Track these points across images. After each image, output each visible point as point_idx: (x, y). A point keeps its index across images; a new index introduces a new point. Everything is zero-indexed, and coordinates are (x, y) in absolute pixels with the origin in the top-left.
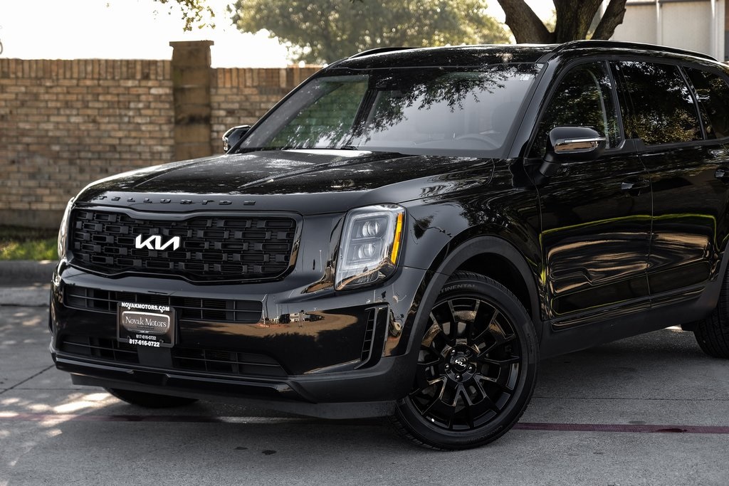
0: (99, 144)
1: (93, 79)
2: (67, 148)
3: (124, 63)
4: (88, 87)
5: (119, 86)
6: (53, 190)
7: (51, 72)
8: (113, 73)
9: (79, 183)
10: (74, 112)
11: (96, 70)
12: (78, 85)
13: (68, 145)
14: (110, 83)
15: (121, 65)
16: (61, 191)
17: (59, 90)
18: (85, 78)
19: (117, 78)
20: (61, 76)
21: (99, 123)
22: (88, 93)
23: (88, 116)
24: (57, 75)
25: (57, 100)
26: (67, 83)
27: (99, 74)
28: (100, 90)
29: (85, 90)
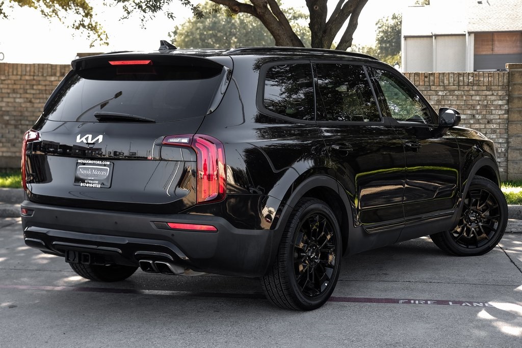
0: (33, 116)
1: (30, 75)
2: (13, 118)
3: (49, 66)
4: (27, 80)
5: (46, 80)
6: (5, 144)
7: (4, 71)
8: (43, 72)
9: (20, 140)
10: (18, 96)
11: (32, 70)
12: (21, 79)
13: (14, 116)
14: (41, 78)
15: (47, 68)
16: (9, 145)
17: (9, 82)
18: (25, 75)
19: (45, 75)
20: (10, 74)
21: (33, 103)
22: (27, 84)
23: (27, 98)
24: (8, 73)
25: (8, 88)
26: (14, 77)
27: (34, 72)
28: (34, 82)
29: (25, 82)
